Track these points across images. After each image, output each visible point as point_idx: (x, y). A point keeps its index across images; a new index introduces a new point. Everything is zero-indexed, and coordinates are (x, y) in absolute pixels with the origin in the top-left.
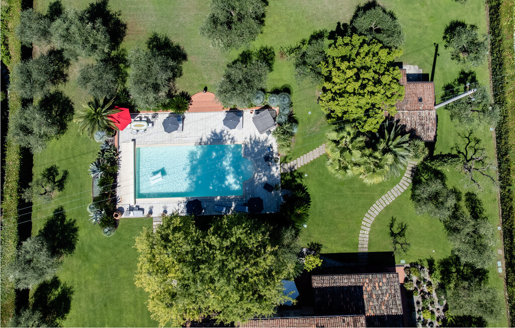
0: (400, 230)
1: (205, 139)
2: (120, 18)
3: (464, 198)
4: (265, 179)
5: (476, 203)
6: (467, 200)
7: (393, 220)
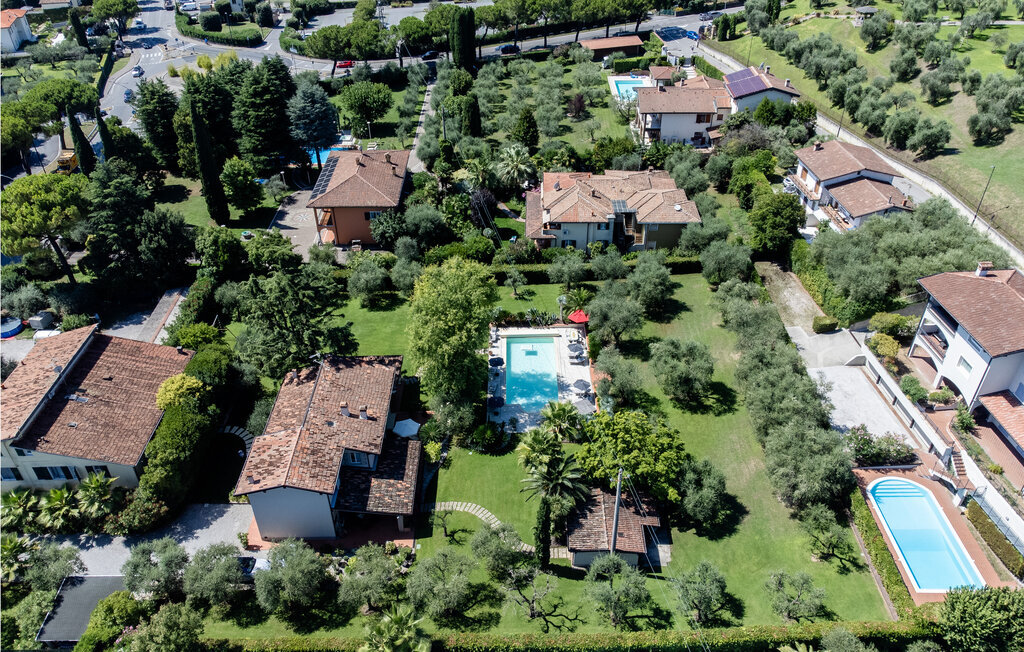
0: (458, 539)
1: (562, 379)
2: (676, 319)
3: (493, 611)
4: (522, 421)
5: (485, 625)
6: (490, 615)
7: (470, 532)
